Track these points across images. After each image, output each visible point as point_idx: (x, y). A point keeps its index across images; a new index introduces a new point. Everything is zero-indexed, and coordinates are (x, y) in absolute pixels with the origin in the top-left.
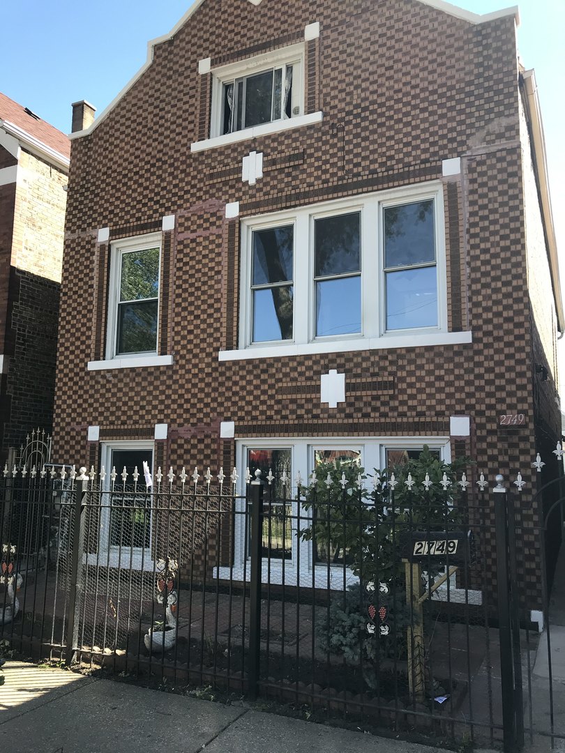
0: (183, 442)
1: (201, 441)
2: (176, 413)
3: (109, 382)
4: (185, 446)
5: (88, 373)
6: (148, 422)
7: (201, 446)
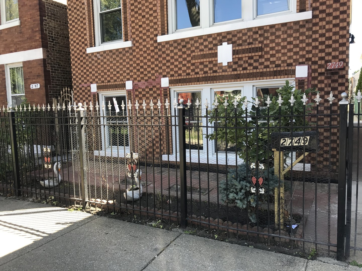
0: (141, 90)
1: (151, 89)
2: (136, 74)
3: (99, 59)
4: (143, 93)
5: (87, 55)
6: (122, 80)
7: (151, 92)
